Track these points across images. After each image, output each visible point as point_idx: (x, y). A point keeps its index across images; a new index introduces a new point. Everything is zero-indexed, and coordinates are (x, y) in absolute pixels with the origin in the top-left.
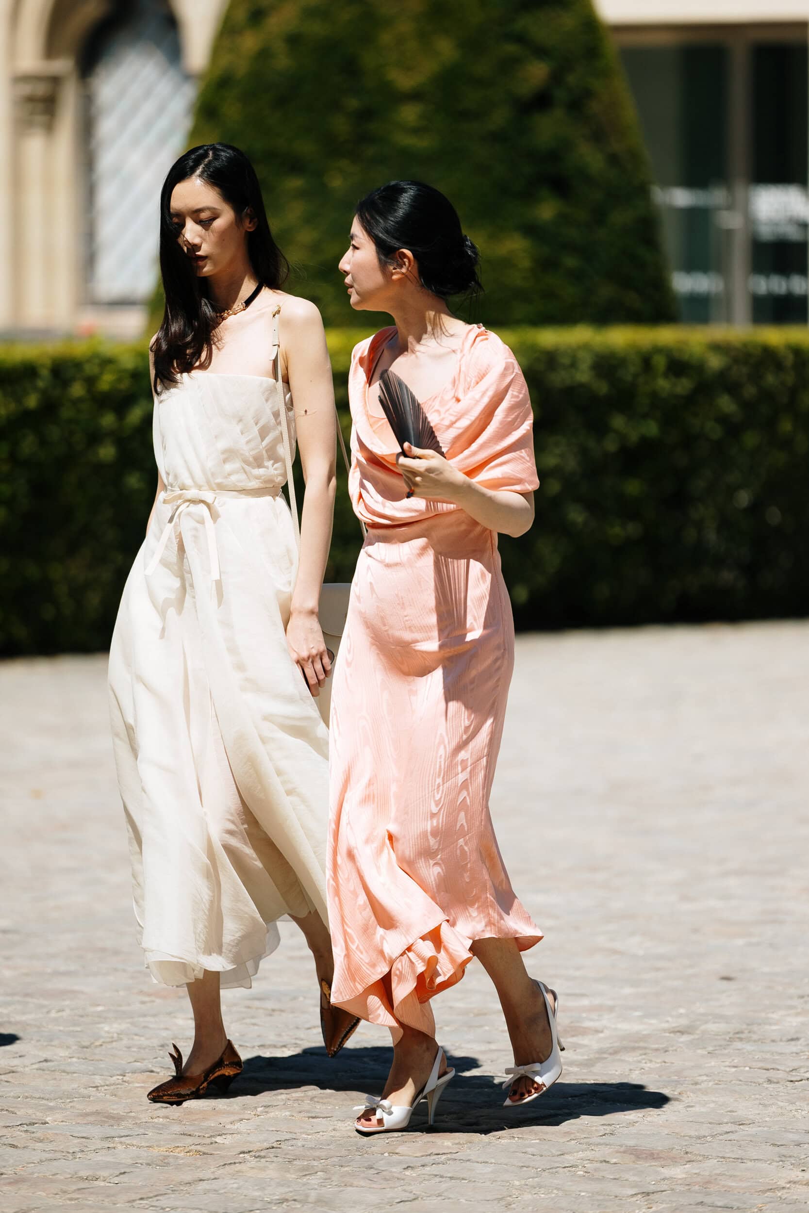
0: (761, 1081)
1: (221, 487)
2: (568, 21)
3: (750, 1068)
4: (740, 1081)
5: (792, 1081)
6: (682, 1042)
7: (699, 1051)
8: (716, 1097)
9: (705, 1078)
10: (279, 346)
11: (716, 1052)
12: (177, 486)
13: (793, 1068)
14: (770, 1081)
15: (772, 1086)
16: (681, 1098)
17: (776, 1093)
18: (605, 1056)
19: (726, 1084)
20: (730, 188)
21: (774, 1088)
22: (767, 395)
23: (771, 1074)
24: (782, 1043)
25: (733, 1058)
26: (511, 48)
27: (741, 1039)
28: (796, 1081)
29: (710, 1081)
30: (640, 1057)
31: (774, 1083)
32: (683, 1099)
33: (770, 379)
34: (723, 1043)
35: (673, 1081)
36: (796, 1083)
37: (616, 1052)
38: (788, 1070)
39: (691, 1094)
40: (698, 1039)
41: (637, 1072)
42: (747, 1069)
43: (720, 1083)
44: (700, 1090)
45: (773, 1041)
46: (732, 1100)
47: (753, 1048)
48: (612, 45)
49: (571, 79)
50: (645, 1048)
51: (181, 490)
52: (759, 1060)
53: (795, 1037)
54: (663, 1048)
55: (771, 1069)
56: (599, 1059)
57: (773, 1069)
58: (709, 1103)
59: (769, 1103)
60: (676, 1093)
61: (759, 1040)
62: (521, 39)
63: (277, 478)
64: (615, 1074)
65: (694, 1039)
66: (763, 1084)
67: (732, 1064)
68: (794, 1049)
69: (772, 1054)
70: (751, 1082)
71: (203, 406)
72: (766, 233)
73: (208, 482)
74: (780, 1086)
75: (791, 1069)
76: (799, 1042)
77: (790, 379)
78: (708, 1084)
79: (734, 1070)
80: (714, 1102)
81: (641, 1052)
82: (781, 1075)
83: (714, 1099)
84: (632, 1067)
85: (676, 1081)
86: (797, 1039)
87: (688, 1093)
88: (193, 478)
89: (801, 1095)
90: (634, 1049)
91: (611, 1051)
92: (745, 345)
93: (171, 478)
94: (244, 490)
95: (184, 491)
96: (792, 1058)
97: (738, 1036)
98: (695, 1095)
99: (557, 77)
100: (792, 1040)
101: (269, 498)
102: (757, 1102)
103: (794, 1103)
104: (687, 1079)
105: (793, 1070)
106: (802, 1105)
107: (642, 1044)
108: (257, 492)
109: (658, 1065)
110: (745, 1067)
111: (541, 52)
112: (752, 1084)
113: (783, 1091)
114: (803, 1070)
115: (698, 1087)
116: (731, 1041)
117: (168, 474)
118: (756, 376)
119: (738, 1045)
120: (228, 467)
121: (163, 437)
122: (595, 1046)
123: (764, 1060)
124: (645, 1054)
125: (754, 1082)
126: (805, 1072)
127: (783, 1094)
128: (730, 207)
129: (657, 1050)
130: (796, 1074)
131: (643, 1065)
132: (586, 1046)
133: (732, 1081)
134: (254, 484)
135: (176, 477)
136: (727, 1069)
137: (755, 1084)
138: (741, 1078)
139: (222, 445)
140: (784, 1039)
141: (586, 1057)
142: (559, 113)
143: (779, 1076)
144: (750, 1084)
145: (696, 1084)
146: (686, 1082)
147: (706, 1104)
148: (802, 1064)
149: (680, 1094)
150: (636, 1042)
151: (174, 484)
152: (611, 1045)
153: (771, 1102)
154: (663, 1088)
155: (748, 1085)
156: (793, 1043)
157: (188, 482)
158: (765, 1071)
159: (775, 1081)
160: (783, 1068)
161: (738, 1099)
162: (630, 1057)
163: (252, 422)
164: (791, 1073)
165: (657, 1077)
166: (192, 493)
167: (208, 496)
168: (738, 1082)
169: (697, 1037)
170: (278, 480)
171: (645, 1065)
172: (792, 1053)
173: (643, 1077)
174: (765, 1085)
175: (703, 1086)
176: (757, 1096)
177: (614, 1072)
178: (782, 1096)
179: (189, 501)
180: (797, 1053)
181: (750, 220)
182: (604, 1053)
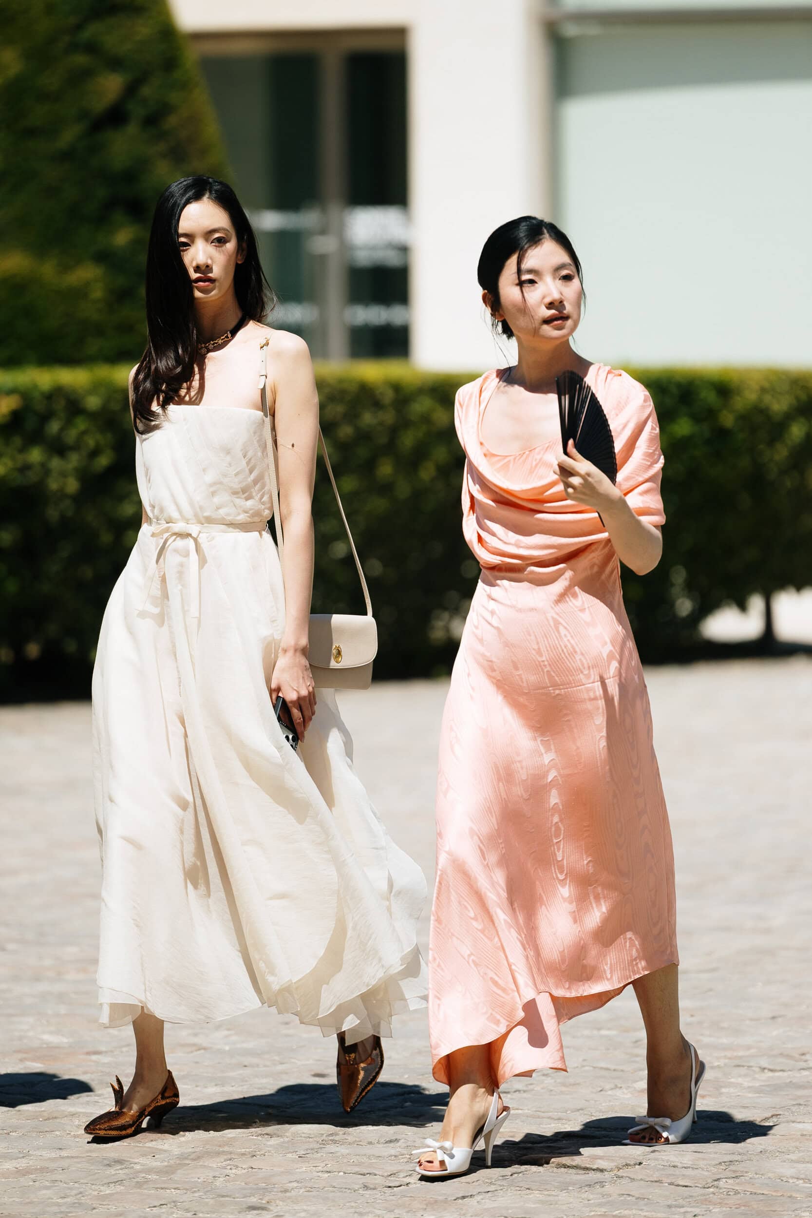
0: (356, 1187)
1: (209, 520)
2: (143, 29)
3: (345, 1173)
4: (334, 1187)
5: (390, 1187)
6: (271, 1146)
7: (290, 1155)
8: (308, 1206)
9: (295, 1184)
10: (266, 377)
11: (307, 1155)
12: (163, 520)
13: (392, 1173)
14: (366, 1187)
15: (369, 1192)
16: (269, 1207)
17: (373, 1200)
18: (187, 1162)
19: (318, 1191)
20: (324, 210)
21: (370, 1194)
22: (364, 436)
23: (368, 1179)
24: (378, 1145)
25: (327, 1162)
26: (81, 60)
27: (335, 1142)
28: (395, 1187)
29: (301, 1188)
30: (225, 1163)
31: (371, 1189)
32: (271, 1208)
33: (368, 418)
34: (317, 1146)
35: (260, 1189)
36: (395, 1188)
37: (198, 1158)
38: (386, 1174)
39: (281, 1203)
40: (288, 1142)
41: (221, 1179)
42: (342, 1174)
43: (311, 1190)
44: (289, 1198)
45: (370, 1143)
46: (324, 1209)
47: (347, 1151)
48: (192, 55)
49: (146, 91)
50: (231, 1153)
51: (167, 523)
52: (354, 1164)
53: (394, 1138)
54: (249, 1153)
55: (368, 1174)
56: (181, 1165)
57: (370, 1174)
58: (300, 1212)
59: (364, 1211)
60: (264, 1202)
61: (354, 1142)
62: (92, 48)
63: (264, 512)
64: (197, 1181)
65: (283, 1142)
66: (358, 1190)
67: (325, 1169)
68: (393, 1152)
69: (369, 1157)
70: (346, 1188)
71: (190, 439)
72: (363, 258)
73: (196, 515)
74: (377, 1193)
75: (389, 1174)
76: (398, 1144)
77: (389, 417)
78: (299, 1192)
79: (326, 1175)
80: (305, 1211)
81: (225, 1157)
82: (378, 1180)
83: (305, 1207)
84: (217, 1174)
85: (264, 1189)
86: (397, 1140)
87: (278, 1202)
88: (180, 512)
89: (400, 1201)
90: (218, 1154)
91: (192, 1156)
92: (341, 381)
93: (156, 511)
94: (232, 524)
95: (170, 524)
96: (390, 1161)
97: (331, 1138)
98: (285, 1204)
99: (131, 90)
100: (391, 1141)
101: (256, 534)
102: (353, 1210)
103: (392, 1211)
104: (276, 1186)
105: (391, 1175)
106: (401, 1212)
107: (226, 1149)
108: (245, 527)
109: (244, 1171)
110: (339, 1172)
111: (115, 64)
112: (347, 1190)
113: (380, 1197)
114: (402, 1175)
115: (288, 1194)
116: (324, 1144)
117: (153, 507)
118: (352, 415)
119: (332, 1148)
120: (216, 500)
121: (147, 470)
122: (176, 1151)
123: (360, 1164)
124: (230, 1160)
125: (349, 1189)
126: (404, 1177)
127: (381, 1201)
128: (323, 232)
129: (243, 1154)
130: (395, 1178)
131: (228, 1172)
132: (165, 1151)
133: (325, 1187)
134: (242, 518)
135: (162, 510)
136: (320, 1174)
137: (350, 1191)
138: (334, 1184)
139: (209, 478)
140: (382, 1140)
141: (166, 1164)
142: (132, 129)
143: (377, 1182)
144: (345, 1190)
145: (286, 1191)
146: (275, 1190)
147: (297, 1213)
148: (400, 1168)
149: (268, 1202)
150: (220, 1146)
151: (160, 517)
152: (193, 1150)
153: (367, 1210)
154: (250, 1197)
155: (342, 1192)
156: (392, 1145)
157: (175, 515)
158: (360, 1176)
159: (372, 1186)
160: (381, 1173)
161: (332, 1208)
162: (214, 1163)
163: (240, 455)
164: (389, 1178)
165: (243, 1184)
166: (179, 527)
167: (194, 529)
168: (331, 1189)
169: (286, 1139)
170: (265, 513)
171: (230, 1171)
172: (391, 1156)
173: (228, 1184)
174: (361, 1191)
175: (293, 1193)
176: (353, 1204)
177: (197, 1179)
178: (379, 1203)
179: (175, 534)
180: (395, 1156)
181: (345, 247)
182: (186, 1158)
